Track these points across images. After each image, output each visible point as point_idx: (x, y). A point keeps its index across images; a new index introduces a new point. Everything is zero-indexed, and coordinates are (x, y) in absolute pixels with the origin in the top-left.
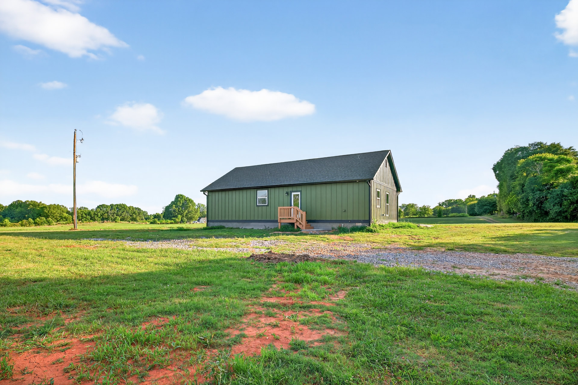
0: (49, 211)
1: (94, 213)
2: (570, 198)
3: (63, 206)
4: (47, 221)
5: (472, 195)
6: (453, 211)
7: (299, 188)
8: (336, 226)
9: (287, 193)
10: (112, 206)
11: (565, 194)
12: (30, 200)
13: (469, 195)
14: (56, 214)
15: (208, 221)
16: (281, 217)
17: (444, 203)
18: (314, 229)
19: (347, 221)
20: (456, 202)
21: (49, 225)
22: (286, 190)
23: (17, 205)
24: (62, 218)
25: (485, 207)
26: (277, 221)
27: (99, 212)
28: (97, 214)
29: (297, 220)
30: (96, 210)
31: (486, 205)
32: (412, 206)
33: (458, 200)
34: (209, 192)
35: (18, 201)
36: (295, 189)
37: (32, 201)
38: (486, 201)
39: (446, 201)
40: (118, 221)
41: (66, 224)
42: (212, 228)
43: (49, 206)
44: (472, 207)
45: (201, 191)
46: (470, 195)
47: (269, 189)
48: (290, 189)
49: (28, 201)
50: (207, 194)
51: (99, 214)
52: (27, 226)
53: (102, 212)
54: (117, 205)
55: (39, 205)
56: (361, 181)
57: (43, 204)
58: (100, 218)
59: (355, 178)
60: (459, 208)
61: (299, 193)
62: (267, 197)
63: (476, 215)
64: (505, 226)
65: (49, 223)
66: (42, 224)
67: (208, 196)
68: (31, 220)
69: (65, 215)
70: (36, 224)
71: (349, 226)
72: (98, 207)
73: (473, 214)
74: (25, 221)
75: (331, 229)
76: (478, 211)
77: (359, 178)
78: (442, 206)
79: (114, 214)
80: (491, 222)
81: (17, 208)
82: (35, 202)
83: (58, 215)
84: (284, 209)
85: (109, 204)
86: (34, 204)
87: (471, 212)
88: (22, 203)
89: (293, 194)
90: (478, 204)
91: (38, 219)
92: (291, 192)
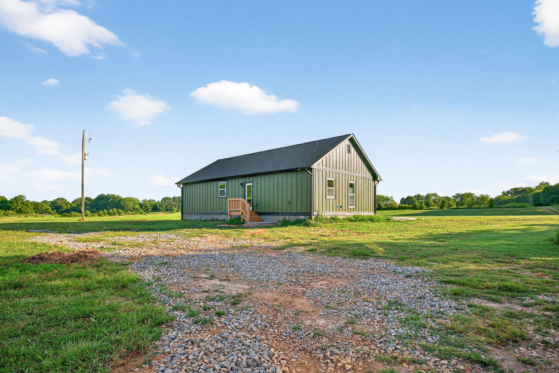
0: (124, 203)
1: (160, 205)
3: (136, 199)
4: (118, 211)
5: (544, 182)
6: (518, 200)
7: (251, 179)
8: (281, 218)
9: (242, 184)
10: (174, 198)
12: (110, 194)
13: (541, 182)
14: (130, 206)
15: (182, 213)
16: (230, 209)
17: (509, 191)
18: (263, 222)
19: (292, 214)
20: (524, 190)
21: (120, 215)
22: (241, 181)
23: (101, 198)
24: (134, 209)
25: (553, 196)
26: (226, 214)
27: (164, 204)
28: (162, 206)
29: (242, 213)
30: (161, 202)
31: (553, 194)
32: (469, 195)
33: (527, 188)
34: (183, 184)
35: (102, 195)
36: (248, 179)
37: (112, 195)
38: (554, 189)
39: (512, 190)
40: (174, 212)
41: (133, 214)
43: (124, 199)
44: (537, 196)
45: (176, 184)
46: (543, 182)
47: (228, 180)
48: (244, 180)
49: (109, 195)
50: (181, 186)
51: (164, 206)
52: (103, 216)
53: (166, 203)
54: (178, 197)
55: (117, 198)
56: (302, 169)
57: (120, 197)
58: (164, 209)
59: (297, 167)
60: (526, 197)
61: (251, 184)
62: (226, 189)
63: (540, 205)
65: (120, 214)
66: (114, 214)
67: (182, 189)
68: (105, 211)
69: (137, 206)
70: (110, 214)
71: (293, 218)
72: (163, 199)
73: (539, 204)
74: (101, 212)
75: (277, 222)
76: (544, 200)
77: (301, 166)
78: (507, 195)
79: (176, 205)
80: (553, 213)
81: (101, 201)
82: (114, 195)
83: (132, 206)
84: (236, 200)
85: (171, 196)
86: (114, 197)
87: (537, 202)
88: (105, 196)
89: (247, 185)
90: (544, 192)
91: (111, 210)
92: (245, 183)
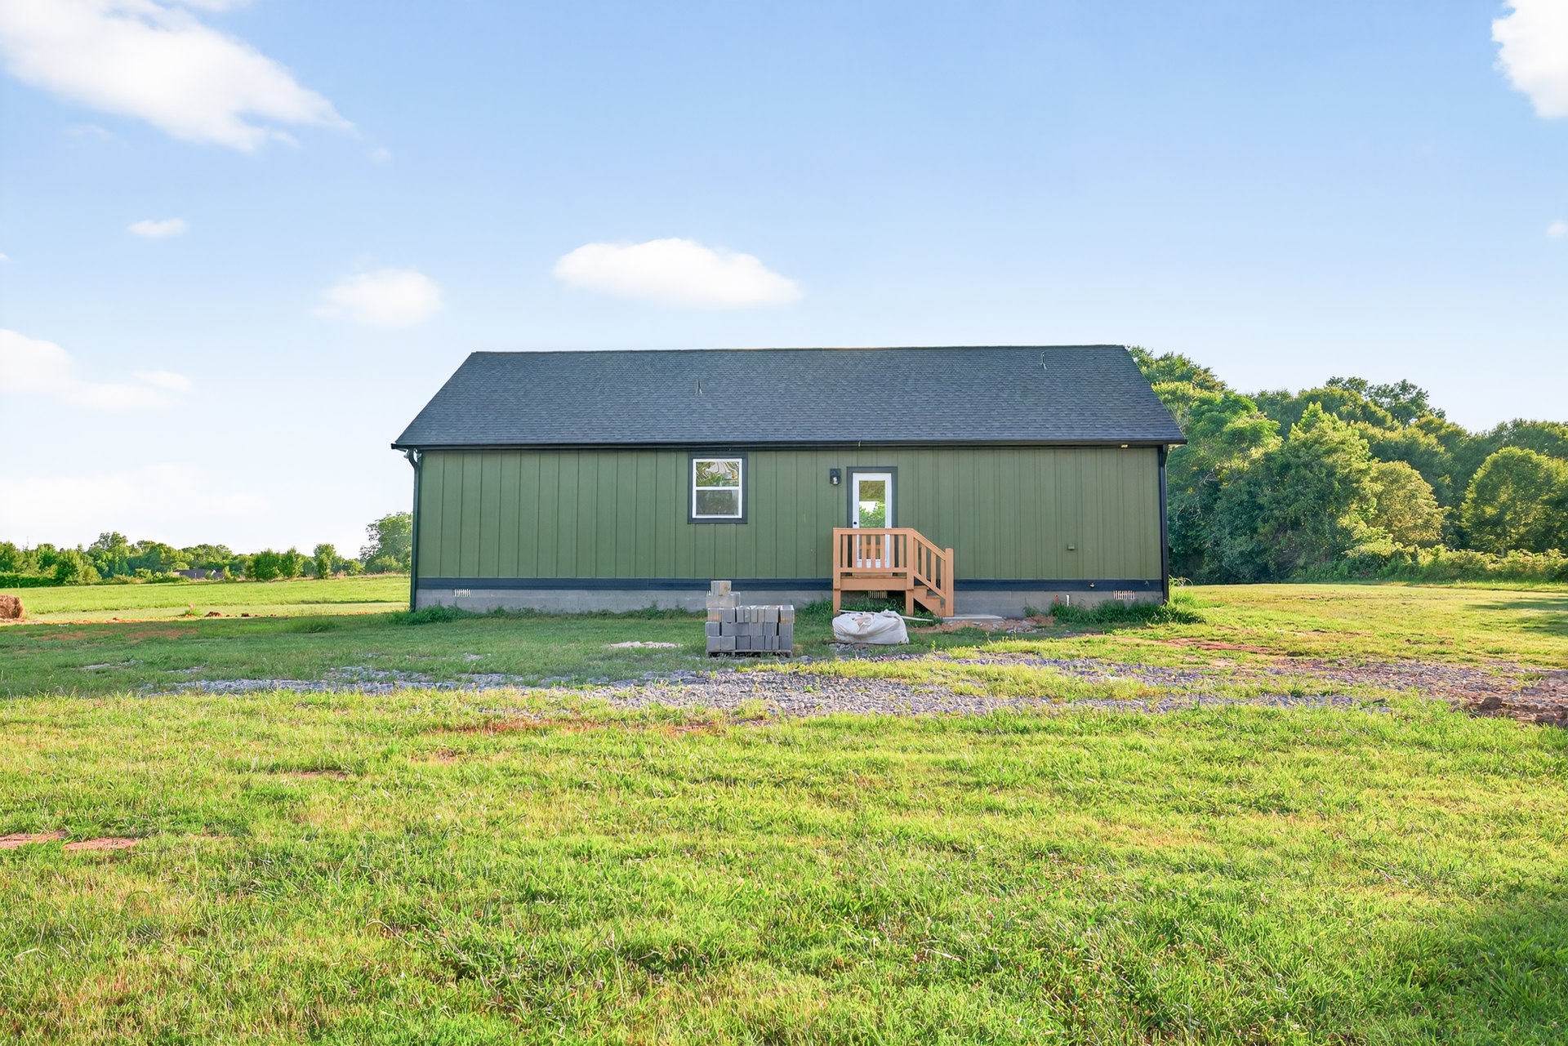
2: (1276, 513)
7: (887, 459)
8: (1041, 600)
9: (833, 475)
11: (1261, 500)
15: (416, 586)
16: (846, 569)
19: (1083, 585)
22: (827, 461)
29: (917, 583)
34: (428, 451)
36: (866, 459)
42: (437, 617)
47: (752, 456)
48: (843, 460)
50: (418, 462)
56: (1136, 445)
59: (1114, 435)
61: (886, 477)
62: (740, 488)
64: (1275, 600)
67: (421, 471)
71: (1091, 601)
75: (1021, 614)
77: (1127, 435)
84: (860, 537)
89: (858, 478)
92: (851, 470)
